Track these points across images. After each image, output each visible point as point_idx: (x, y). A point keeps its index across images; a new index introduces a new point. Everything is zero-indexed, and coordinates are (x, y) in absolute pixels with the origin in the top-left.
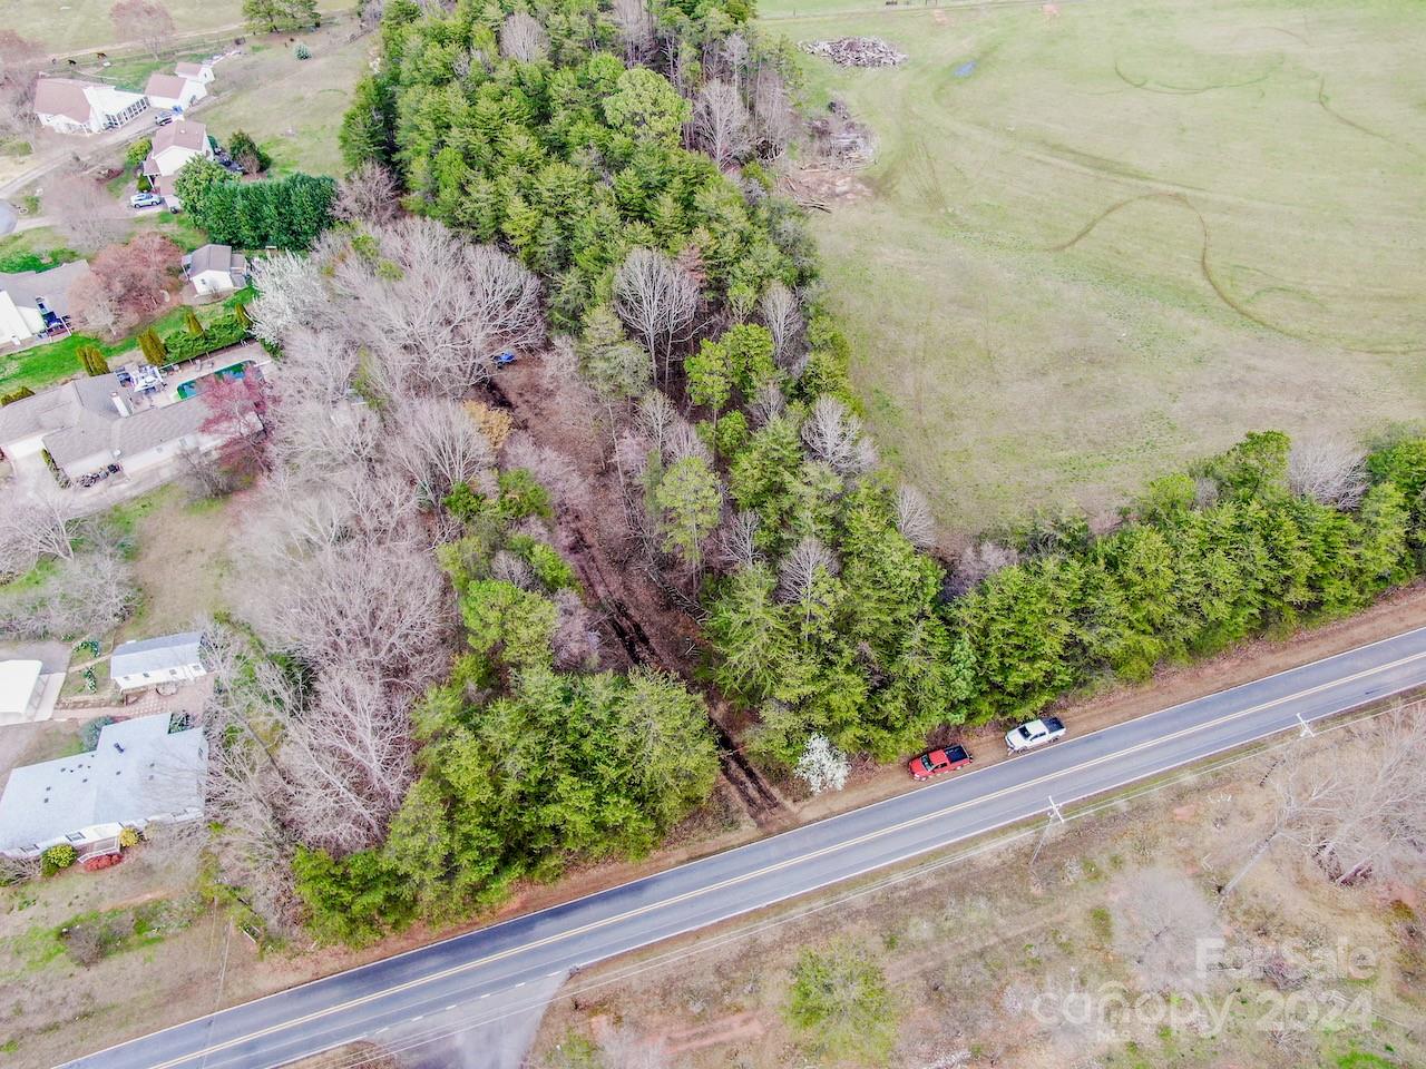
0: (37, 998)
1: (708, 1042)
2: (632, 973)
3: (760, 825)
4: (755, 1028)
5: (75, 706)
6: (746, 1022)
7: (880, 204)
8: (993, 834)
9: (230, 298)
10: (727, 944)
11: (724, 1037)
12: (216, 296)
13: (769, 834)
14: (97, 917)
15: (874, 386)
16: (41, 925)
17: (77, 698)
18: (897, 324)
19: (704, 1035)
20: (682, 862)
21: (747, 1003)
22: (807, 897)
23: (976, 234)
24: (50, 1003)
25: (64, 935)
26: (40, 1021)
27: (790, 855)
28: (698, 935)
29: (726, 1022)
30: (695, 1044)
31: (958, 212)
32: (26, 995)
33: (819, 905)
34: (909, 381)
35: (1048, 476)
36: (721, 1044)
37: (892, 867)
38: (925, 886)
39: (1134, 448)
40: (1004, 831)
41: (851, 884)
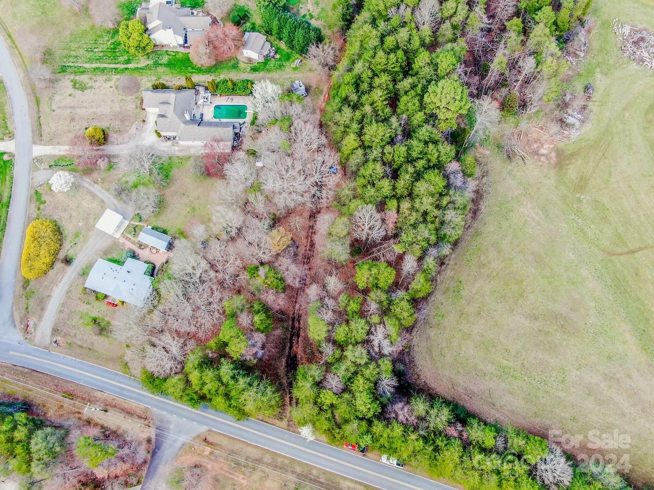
0: (81, 336)
1: (231, 476)
2: (225, 442)
3: (288, 425)
4: (245, 482)
5: (127, 238)
6: (244, 479)
7: (552, 173)
8: (353, 481)
9: (255, 65)
10: (255, 454)
11: (235, 478)
12: (250, 60)
13: (289, 430)
14: (103, 320)
15: (461, 279)
16: (90, 313)
17: (129, 236)
18: (499, 252)
19: (231, 474)
20: (259, 420)
21: (248, 474)
22: (285, 457)
23: (580, 221)
24: (83, 339)
25: (95, 320)
26: (79, 343)
27: (290, 441)
28: (249, 445)
29: (239, 475)
30: (227, 474)
31: (584, 201)
32: (78, 333)
33: (287, 462)
34: (477, 285)
35: (490, 368)
36: (234, 480)
37: (315, 467)
38: (320, 480)
39: (537, 379)
40: (356, 482)
41: (300, 463)
